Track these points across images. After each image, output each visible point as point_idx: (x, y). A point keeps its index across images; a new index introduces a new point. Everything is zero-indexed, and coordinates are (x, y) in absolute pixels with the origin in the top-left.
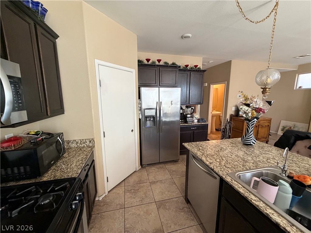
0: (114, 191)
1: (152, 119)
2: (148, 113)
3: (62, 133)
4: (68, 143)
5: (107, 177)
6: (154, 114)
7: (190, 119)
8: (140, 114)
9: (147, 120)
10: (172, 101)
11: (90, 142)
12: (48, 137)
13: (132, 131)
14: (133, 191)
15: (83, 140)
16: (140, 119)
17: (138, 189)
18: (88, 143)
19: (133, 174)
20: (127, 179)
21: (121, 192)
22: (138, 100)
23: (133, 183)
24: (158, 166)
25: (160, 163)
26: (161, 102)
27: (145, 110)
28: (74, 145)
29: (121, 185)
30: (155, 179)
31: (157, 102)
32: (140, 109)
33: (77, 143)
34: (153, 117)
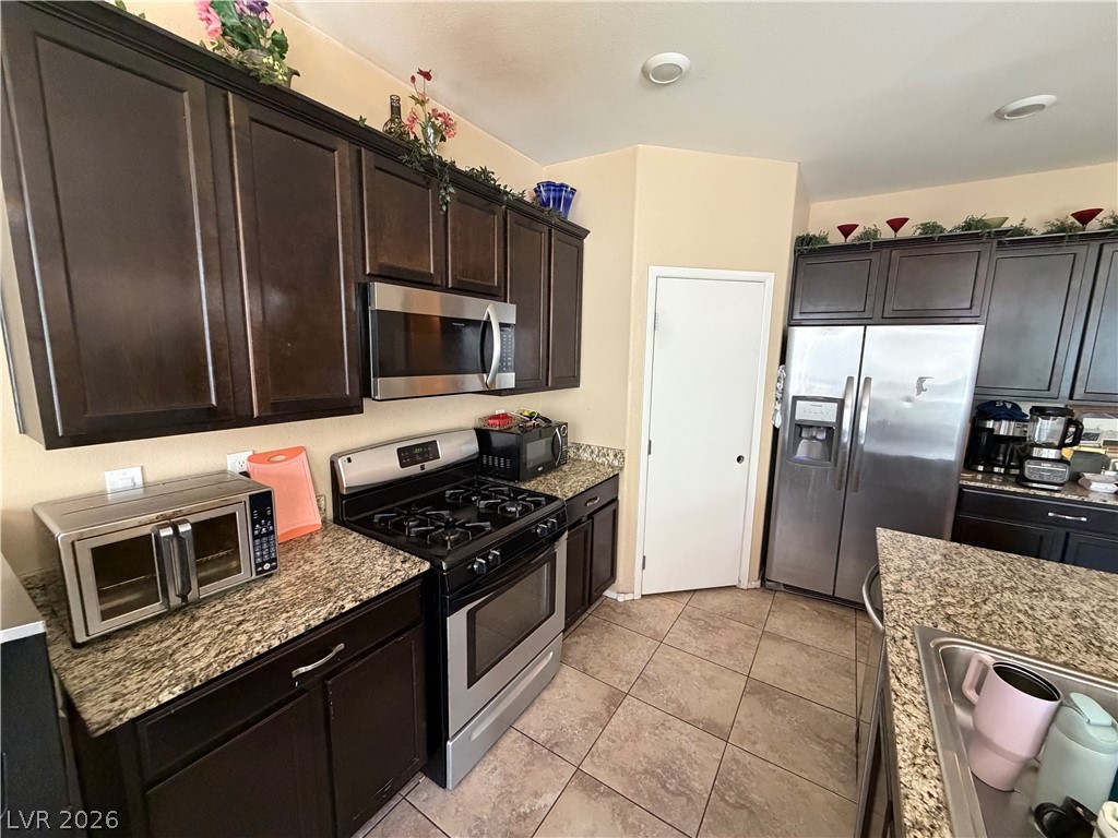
0: (657, 601)
1: (822, 436)
2: (805, 412)
3: (566, 424)
4: (578, 449)
5: (644, 557)
6: (832, 418)
7: (1043, 470)
8: (779, 414)
9: (803, 435)
10: (921, 380)
11: (616, 456)
12: (543, 424)
13: (740, 459)
14: (701, 623)
15: (603, 448)
16: (775, 428)
17: (719, 628)
18: (612, 457)
19: (727, 592)
20: (704, 593)
21: (672, 611)
22: (777, 370)
23: (713, 609)
24: (825, 607)
25: (832, 599)
26: (868, 380)
27: (798, 402)
28: (585, 456)
29: (679, 598)
30: (788, 632)
31: (850, 379)
32: (779, 396)
33: (592, 452)
34: (829, 429)
